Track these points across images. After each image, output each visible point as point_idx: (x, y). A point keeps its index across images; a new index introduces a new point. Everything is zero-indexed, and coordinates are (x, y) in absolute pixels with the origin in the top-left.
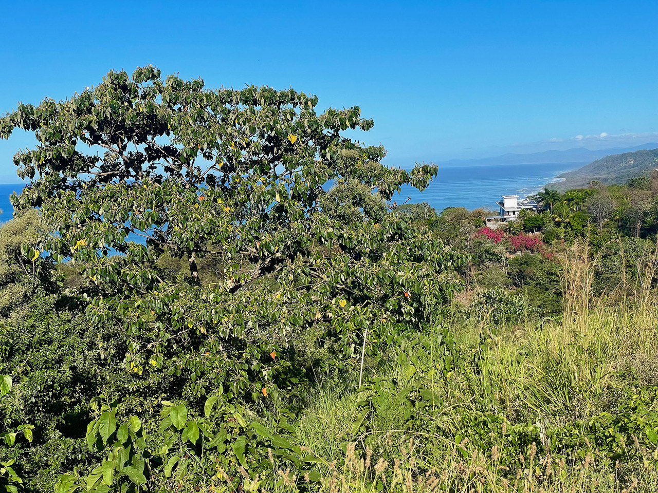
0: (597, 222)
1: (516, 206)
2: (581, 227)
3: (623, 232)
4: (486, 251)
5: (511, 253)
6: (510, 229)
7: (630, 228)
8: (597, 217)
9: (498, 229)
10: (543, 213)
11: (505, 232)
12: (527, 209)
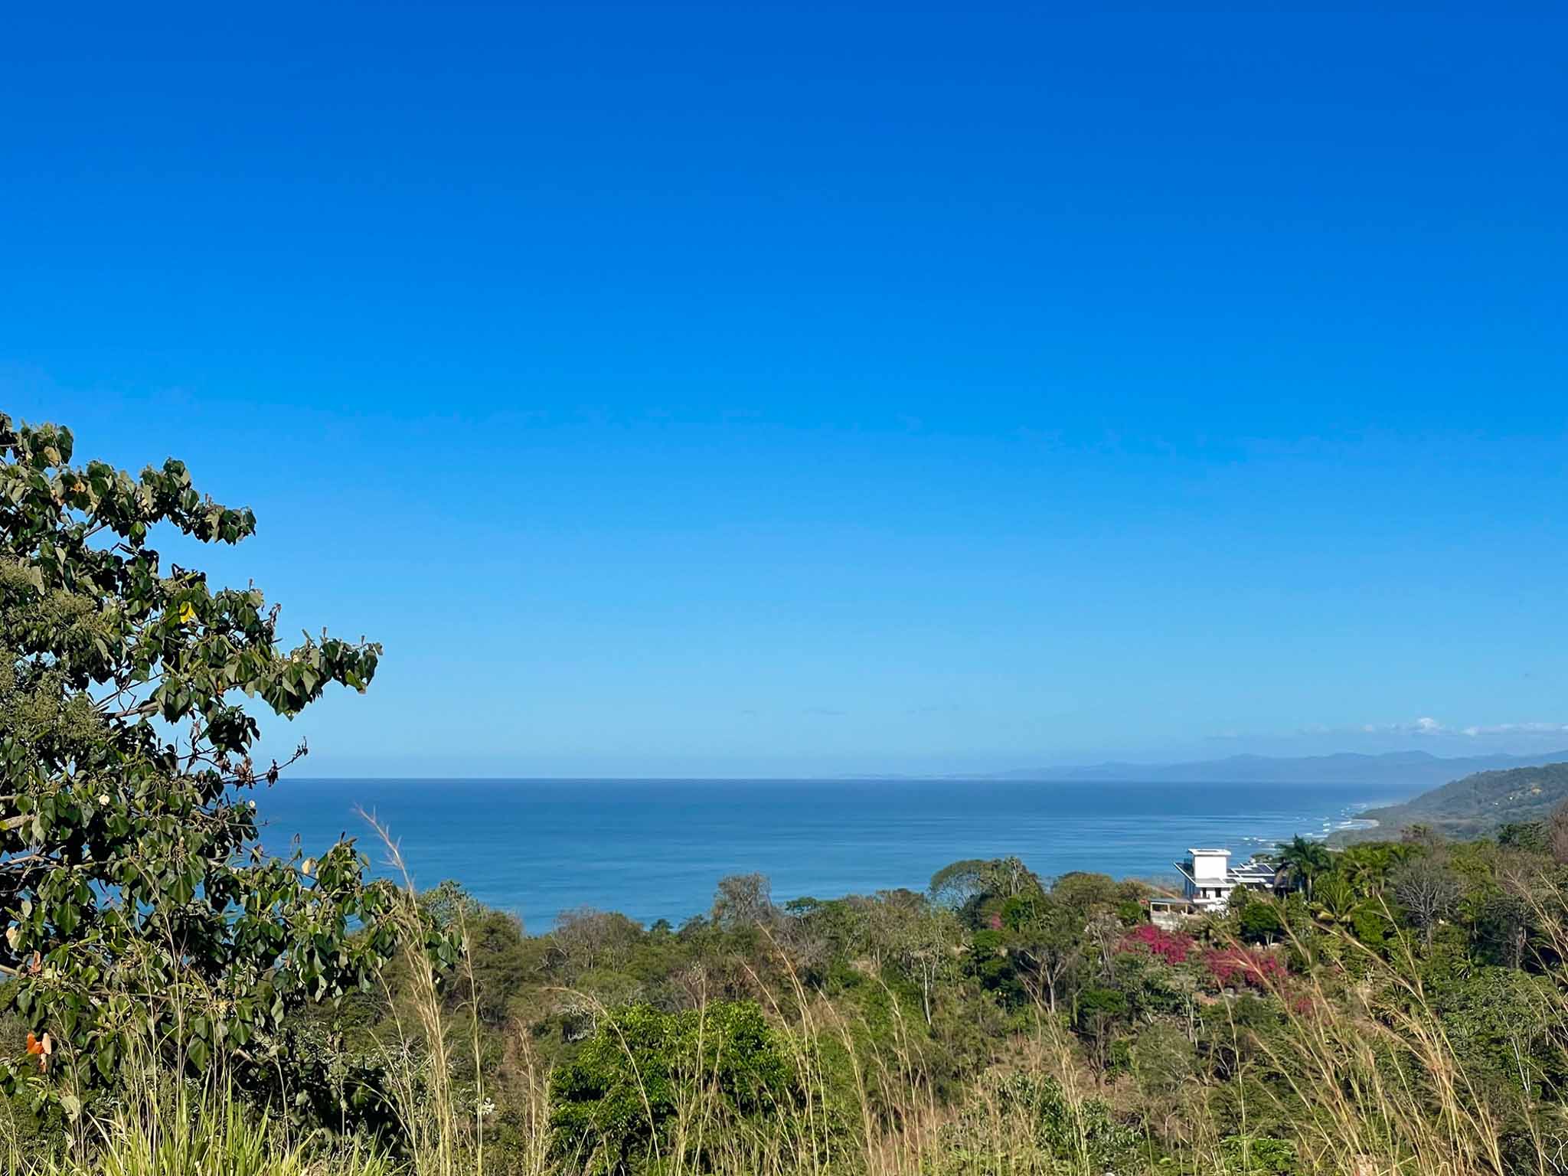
0: (1418, 924)
1: (1224, 875)
2: (1381, 938)
3: (1482, 955)
4: (1148, 986)
5: (1209, 994)
6: (1207, 932)
7: (1499, 945)
8: (1419, 913)
9: (1177, 931)
10: (1288, 897)
11: (1197, 938)
12: (1250, 885)
